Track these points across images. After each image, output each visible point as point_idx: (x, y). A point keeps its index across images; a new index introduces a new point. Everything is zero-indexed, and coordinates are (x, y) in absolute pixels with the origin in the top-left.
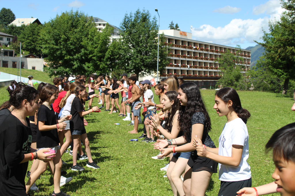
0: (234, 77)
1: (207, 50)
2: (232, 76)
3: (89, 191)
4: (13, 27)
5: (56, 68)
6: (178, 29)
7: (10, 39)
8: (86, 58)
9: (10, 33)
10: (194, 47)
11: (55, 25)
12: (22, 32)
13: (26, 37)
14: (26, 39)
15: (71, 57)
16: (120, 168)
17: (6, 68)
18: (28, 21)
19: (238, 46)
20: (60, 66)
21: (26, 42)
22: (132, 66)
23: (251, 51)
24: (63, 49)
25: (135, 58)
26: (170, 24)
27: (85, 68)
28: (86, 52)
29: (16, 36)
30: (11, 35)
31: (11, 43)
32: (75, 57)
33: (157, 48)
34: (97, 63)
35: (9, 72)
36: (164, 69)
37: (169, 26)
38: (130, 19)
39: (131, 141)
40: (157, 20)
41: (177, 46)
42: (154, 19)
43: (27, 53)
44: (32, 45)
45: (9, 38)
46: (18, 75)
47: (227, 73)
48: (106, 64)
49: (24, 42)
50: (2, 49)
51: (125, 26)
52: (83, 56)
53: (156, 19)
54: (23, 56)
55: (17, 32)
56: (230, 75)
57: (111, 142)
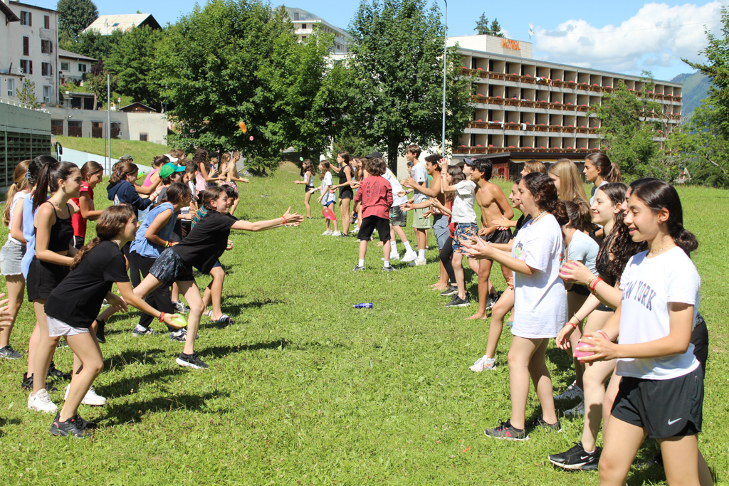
0: (637, 152)
1: (571, 86)
2: (631, 149)
3: (240, 419)
4: (92, 38)
5: (197, 136)
6: (498, 33)
7: (85, 66)
8: (268, 109)
9: (86, 52)
10: (538, 79)
11: (190, 31)
12: (116, 48)
13: (125, 61)
14: (124, 66)
15: (231, 109)
16: (319, 369)
17: (78, 139)
18: (130, 21)
19: (647, 73)
20: (204, 131)
21: (123, 73)
22: (379, 128)
23: (682, 85)
24: (212, 90)
25: (387, 107)
26: (479, 20)
27: (266, 135)
28: (267, 95)
29: (100, 58)
30: (87, 56)
31: (88, 76)
32: (242, 108)
33: (442, 82)
34: (294, 122)
35: (85, 149)
36: (462, 135)
37: (476, 25)
38: (373, 11)
39: (356, 307)
40: (440, 11)
41: (496, 77)
42: (434, 9)
43: (128, 101)
44: (140, 80)
45: (83, 63)
46: (106, 156)
47: (620, 141)
48: (318, 124)
49: (121, 74)
50: (67, 92)
51: (361, 29)
52: (262, 105)
53: (437, 9)
54: (117, 109)
55: (103, 48)
56: (625, 146)
57: (307, 309)
